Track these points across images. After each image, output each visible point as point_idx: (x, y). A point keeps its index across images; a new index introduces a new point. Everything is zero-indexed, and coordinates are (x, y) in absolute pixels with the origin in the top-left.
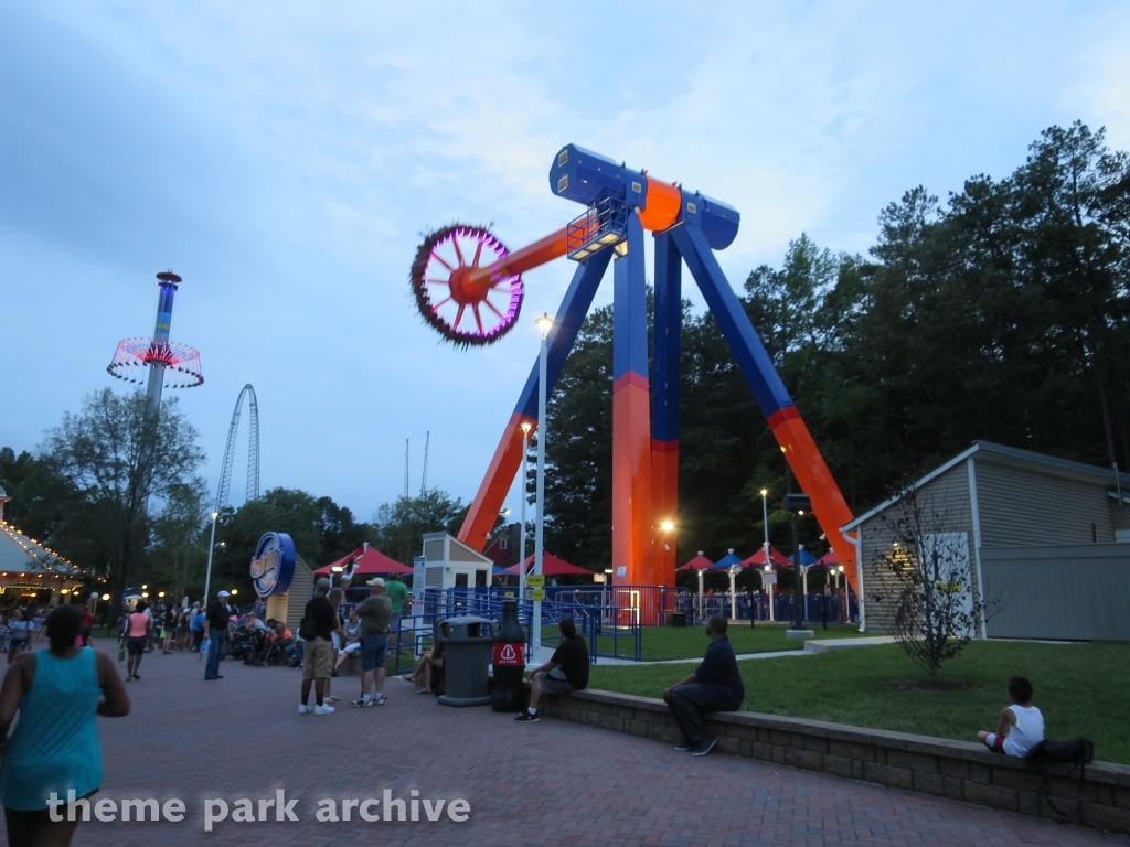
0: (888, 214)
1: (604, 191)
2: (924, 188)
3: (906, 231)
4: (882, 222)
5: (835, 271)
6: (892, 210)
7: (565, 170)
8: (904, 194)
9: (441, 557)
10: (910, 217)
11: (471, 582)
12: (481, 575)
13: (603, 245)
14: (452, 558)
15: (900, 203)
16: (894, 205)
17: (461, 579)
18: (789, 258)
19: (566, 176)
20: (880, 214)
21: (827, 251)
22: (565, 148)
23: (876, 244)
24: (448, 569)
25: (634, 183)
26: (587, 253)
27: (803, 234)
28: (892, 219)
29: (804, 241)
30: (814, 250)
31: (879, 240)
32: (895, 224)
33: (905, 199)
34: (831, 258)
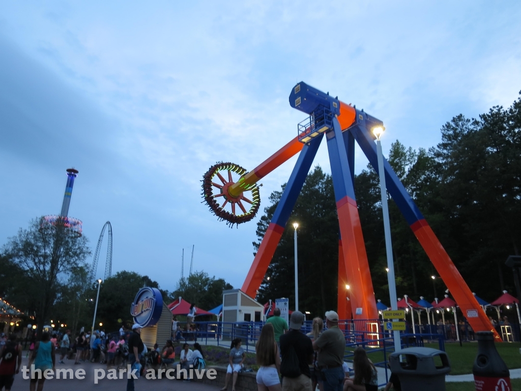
0: (446, 128)
1: (319, 106)
2: (463, 115)
3: (456, 136)
4: (443, 131)
5: (416, 158)
6: (448, 126)
7: (299, 94)
8: (452, 119)
9: (236, 304)
10: (456, 129)
11: (253, 318)
12: (258, 315)
13: (319, 133)
14: (242, 304)
15: (453, 124)
16: (448, 123)
17: (247, 317)
18: (391, 152)
19: (300, 98)
20: (442, 128)
21: (410, 148)
22: (298, 84)
23: (441, 142)
24: (240, 311)
25: (334, 103)
26: (310, 138)
27: (397, 141)
28: (448, 131)
29: (398, 143)
30: (403, 148)
31: (443, 140)
32: (451, 132)
33: (454, 120)
34: (413, 151)
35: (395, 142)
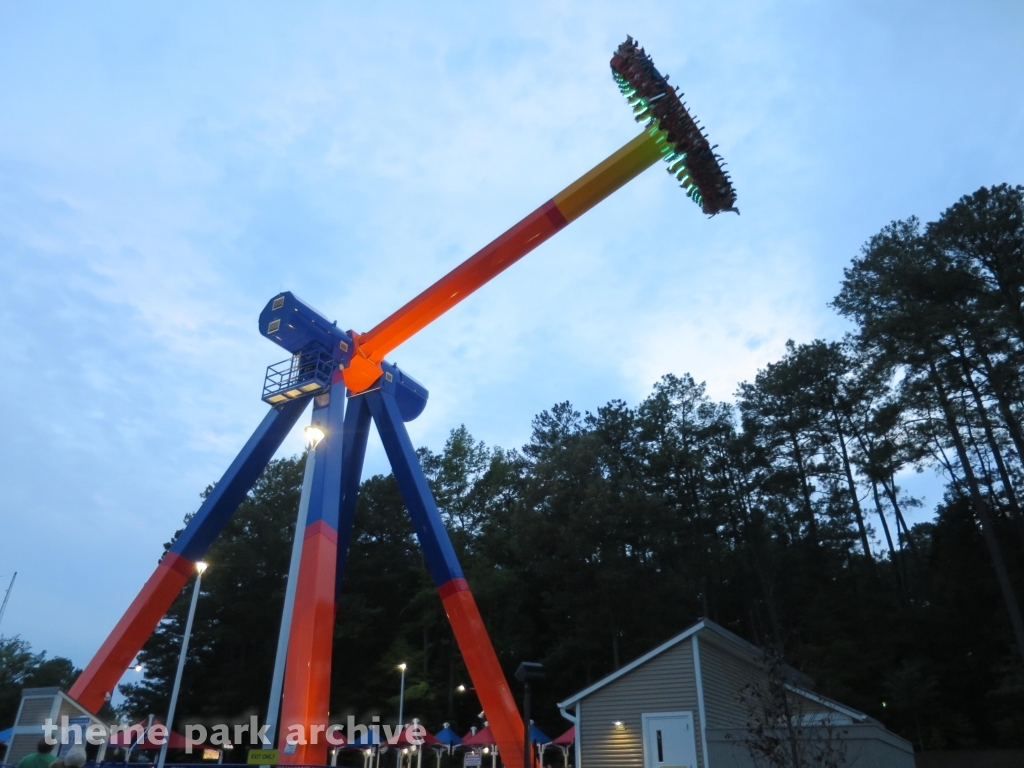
0: (541, 420)
1: (312, 342)
2: (570, 404)
3: (554, 436)
4: (535, 425)
5: (488, 462)
6: (545, 417)
7: (278, 314)
8: (553, 406)
10: (557, 425)
13: (303, 392)
15: (551, 414)
16: (546, 413)
18: (449, 444)
19: (279, 320)
20: (534, 418)
21: (482, 444)
22: (282, 294)
23: (529, 443)
25: (342, 342)
26: (284, 398)
27: (463, 426)
28: (544, 425)
29: (462, 431)
30: (471, 441)
31: (532, 440)
32: (546, 429)
33: (554, 410)
34: (485, 450)
35: (458, 427)
